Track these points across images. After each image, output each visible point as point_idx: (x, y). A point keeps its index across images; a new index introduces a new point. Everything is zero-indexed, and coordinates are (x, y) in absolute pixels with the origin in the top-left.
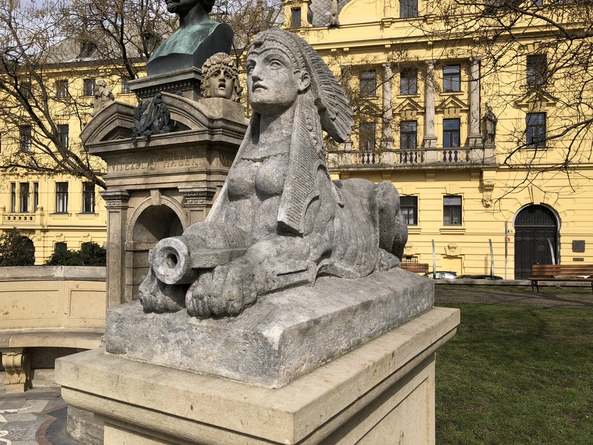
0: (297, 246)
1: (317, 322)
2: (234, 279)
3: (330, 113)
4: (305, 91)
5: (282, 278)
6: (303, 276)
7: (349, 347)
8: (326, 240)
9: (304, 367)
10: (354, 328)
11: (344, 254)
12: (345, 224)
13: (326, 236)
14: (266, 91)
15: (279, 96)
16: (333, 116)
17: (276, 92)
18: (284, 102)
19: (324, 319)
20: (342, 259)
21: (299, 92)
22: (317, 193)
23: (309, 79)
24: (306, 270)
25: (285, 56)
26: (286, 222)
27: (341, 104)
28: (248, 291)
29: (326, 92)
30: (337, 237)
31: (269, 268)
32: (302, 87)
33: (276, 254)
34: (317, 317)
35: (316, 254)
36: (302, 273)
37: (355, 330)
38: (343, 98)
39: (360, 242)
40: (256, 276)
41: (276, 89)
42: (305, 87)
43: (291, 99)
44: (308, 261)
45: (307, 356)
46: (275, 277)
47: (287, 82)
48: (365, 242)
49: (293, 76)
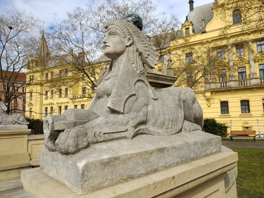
0: (119, 119)
1: (116, 159)
2: (72, 135)
3: (144, 55)
4: (131, 45)
5: (106, 135)
6: (123, 134)
7: (147, 172)
8: (141, 116)
9: (106, 183)
10: (151, 162)
11: (155, 123)
12: (156, 108)
13: (141, 114)
14: (109, 47)
15: (115, 49)
16: (146, 56)
17: (114, 47)
18: (118, 51)
19: (123, 157)
20: (154, 126)
21: (127, 46)
22: (134, 93)
23: (132, 40)
24: (126, 131)
25: (117, 30)
26: (111, 107)
27: (151, 50)
28: (81, 142)
29: (142, 45)
30: (150, 115)
31: (97, 130)
32: (128, 44)
33: (104, 123)
34: (117, 156)
35: (133, 123)
36: (122, 133)
37: (152, 163)
38: (152, 47)
39: (167, 117)
40: (88, 134)
41: (114, 46)
42: (130, 44)
43: (122, 50)
44: (128, 127)
45: (109, 177)
46: (102, 135)
47: (119, 42)
48: (171, 117)
49: (123, 39)
